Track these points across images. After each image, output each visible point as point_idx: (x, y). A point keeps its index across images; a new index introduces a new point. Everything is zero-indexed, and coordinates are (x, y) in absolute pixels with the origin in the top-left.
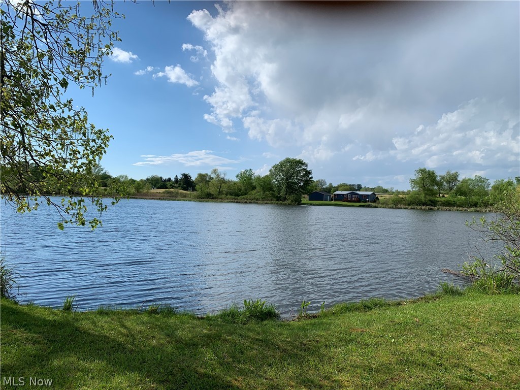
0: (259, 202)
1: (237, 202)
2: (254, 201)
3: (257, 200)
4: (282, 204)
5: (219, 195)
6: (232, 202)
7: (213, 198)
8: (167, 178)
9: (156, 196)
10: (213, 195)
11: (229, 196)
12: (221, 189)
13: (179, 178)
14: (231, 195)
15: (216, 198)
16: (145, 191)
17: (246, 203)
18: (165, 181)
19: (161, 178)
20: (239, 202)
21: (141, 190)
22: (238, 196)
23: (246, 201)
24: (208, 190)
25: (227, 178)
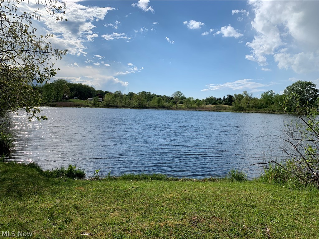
0: (275, 112)
1: (259, 113)
2: (272, 112)
3: (274, 111)
4: (292, 114)
5: (247, 108)
6: (256, 112)
7: (243, 110)
8: (219, 98)
9: (209, 109)
10: (243, 108)
11: (254, 109)
12: (249, 104)
13: (226, 98)
14: (256, 108)
15: (245, 110)
16: (203, 106)
17: (266, 113)
18: (218, 100)
19: (215, 98)
20: (261, 113)
21: (200, 105)
22: (261, 108)
23: (266, 112)
24: (240, 105)
25: (253, 96)
